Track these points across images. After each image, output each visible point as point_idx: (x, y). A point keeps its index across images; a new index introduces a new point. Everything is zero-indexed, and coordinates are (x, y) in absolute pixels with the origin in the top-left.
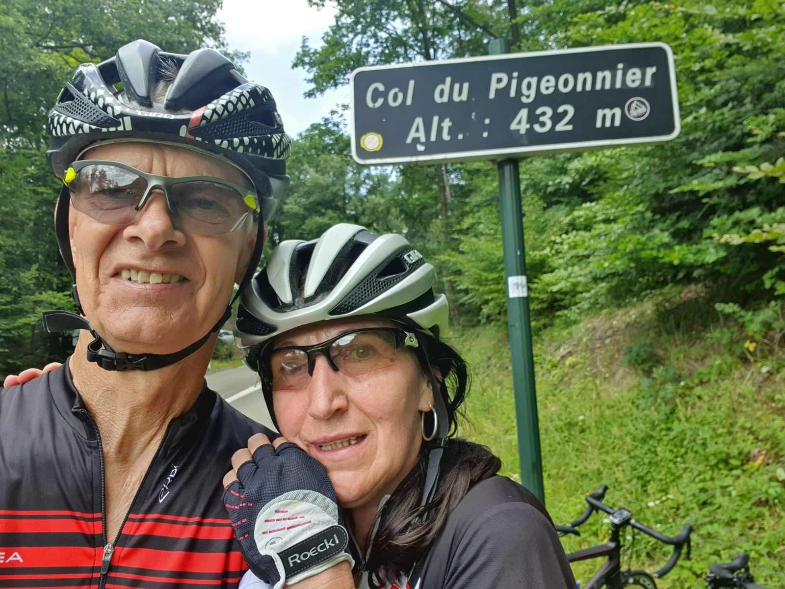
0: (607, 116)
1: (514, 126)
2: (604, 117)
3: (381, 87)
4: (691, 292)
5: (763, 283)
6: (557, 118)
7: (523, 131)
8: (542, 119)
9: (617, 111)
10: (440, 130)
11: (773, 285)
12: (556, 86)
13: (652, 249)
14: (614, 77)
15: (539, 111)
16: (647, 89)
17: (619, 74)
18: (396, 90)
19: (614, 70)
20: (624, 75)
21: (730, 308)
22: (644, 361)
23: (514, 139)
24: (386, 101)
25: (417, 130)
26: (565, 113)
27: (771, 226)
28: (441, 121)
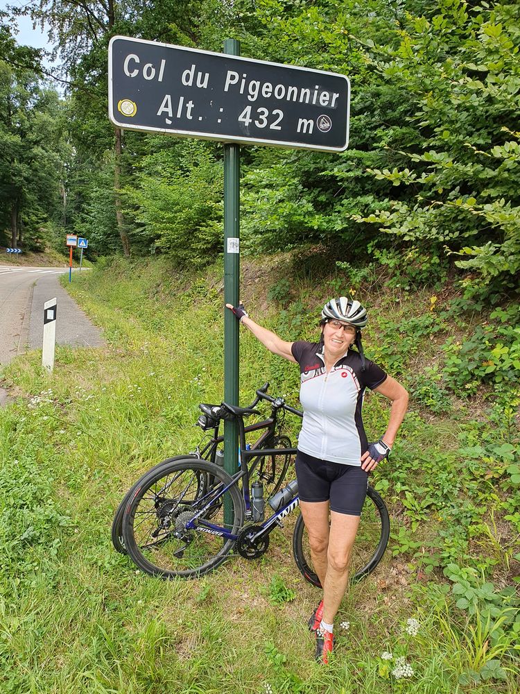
0: (305, 125)
1: (240, 119)
2: (303, 124)
3: (137, 60)
4: (317, 248)
5: (366, 249)
6: (272, 119)
7: (247, 124)
8: (261, 117)
9: (311, 122)
10: (185, 109)
11: (372, 251)
12: (273, 93)
13: (300, 215)
14: (312, 94)
15: (259, 110)
16: (332, 110)
17: (316, 92)
18: (150, 65)
19: (312, 89)
20: (319, 95)
21: (344, 265)
22: (283, 298)
23: (239, 129)
24: (141, 73)
25: (166, 106)
26: (278, 115)
27: (380, 212)
28: (186, 102)
